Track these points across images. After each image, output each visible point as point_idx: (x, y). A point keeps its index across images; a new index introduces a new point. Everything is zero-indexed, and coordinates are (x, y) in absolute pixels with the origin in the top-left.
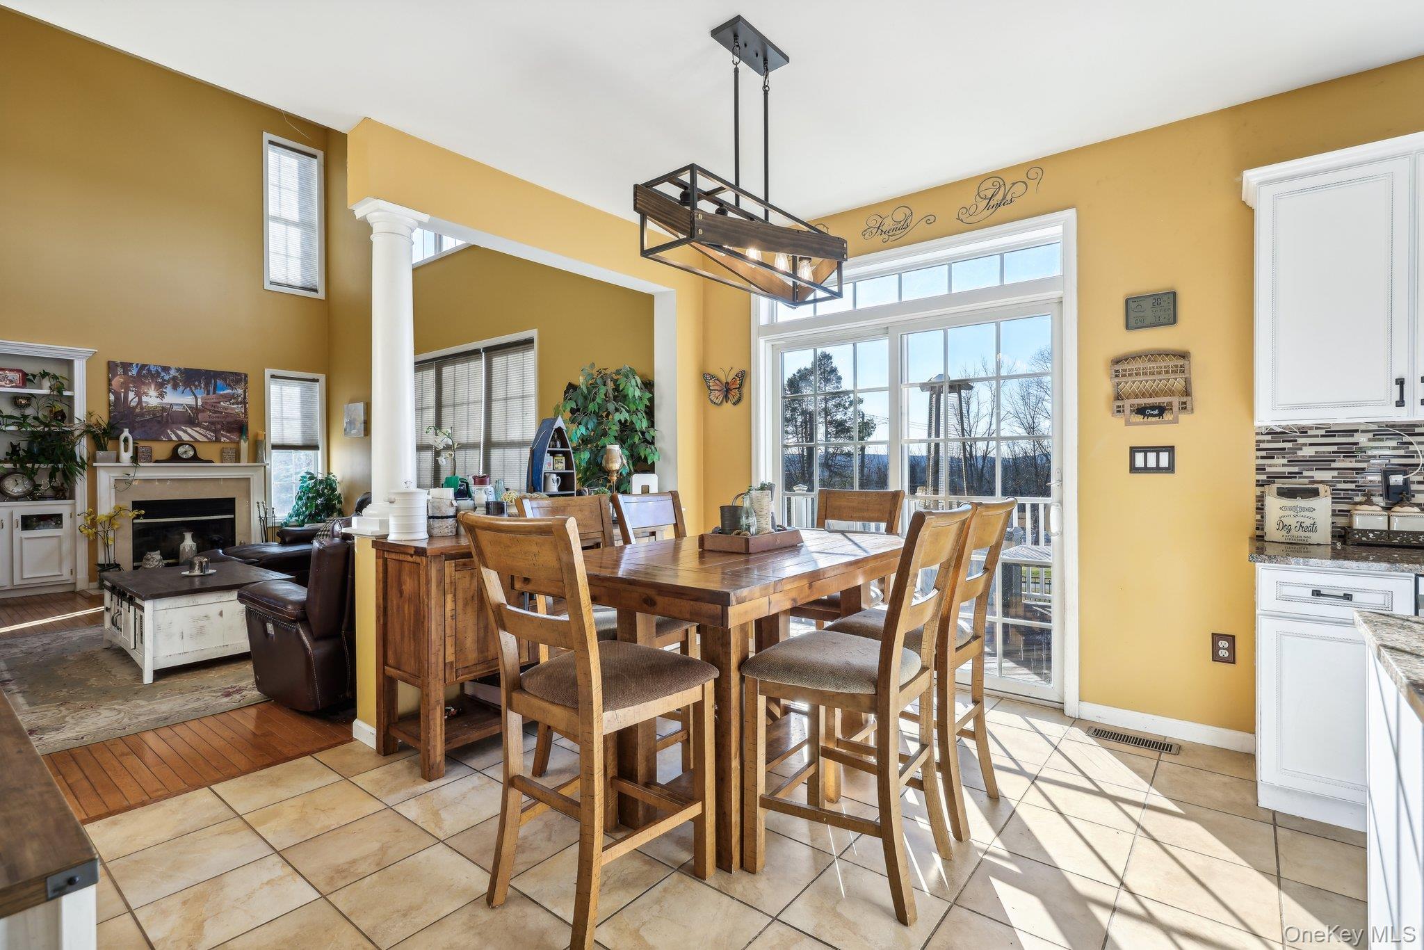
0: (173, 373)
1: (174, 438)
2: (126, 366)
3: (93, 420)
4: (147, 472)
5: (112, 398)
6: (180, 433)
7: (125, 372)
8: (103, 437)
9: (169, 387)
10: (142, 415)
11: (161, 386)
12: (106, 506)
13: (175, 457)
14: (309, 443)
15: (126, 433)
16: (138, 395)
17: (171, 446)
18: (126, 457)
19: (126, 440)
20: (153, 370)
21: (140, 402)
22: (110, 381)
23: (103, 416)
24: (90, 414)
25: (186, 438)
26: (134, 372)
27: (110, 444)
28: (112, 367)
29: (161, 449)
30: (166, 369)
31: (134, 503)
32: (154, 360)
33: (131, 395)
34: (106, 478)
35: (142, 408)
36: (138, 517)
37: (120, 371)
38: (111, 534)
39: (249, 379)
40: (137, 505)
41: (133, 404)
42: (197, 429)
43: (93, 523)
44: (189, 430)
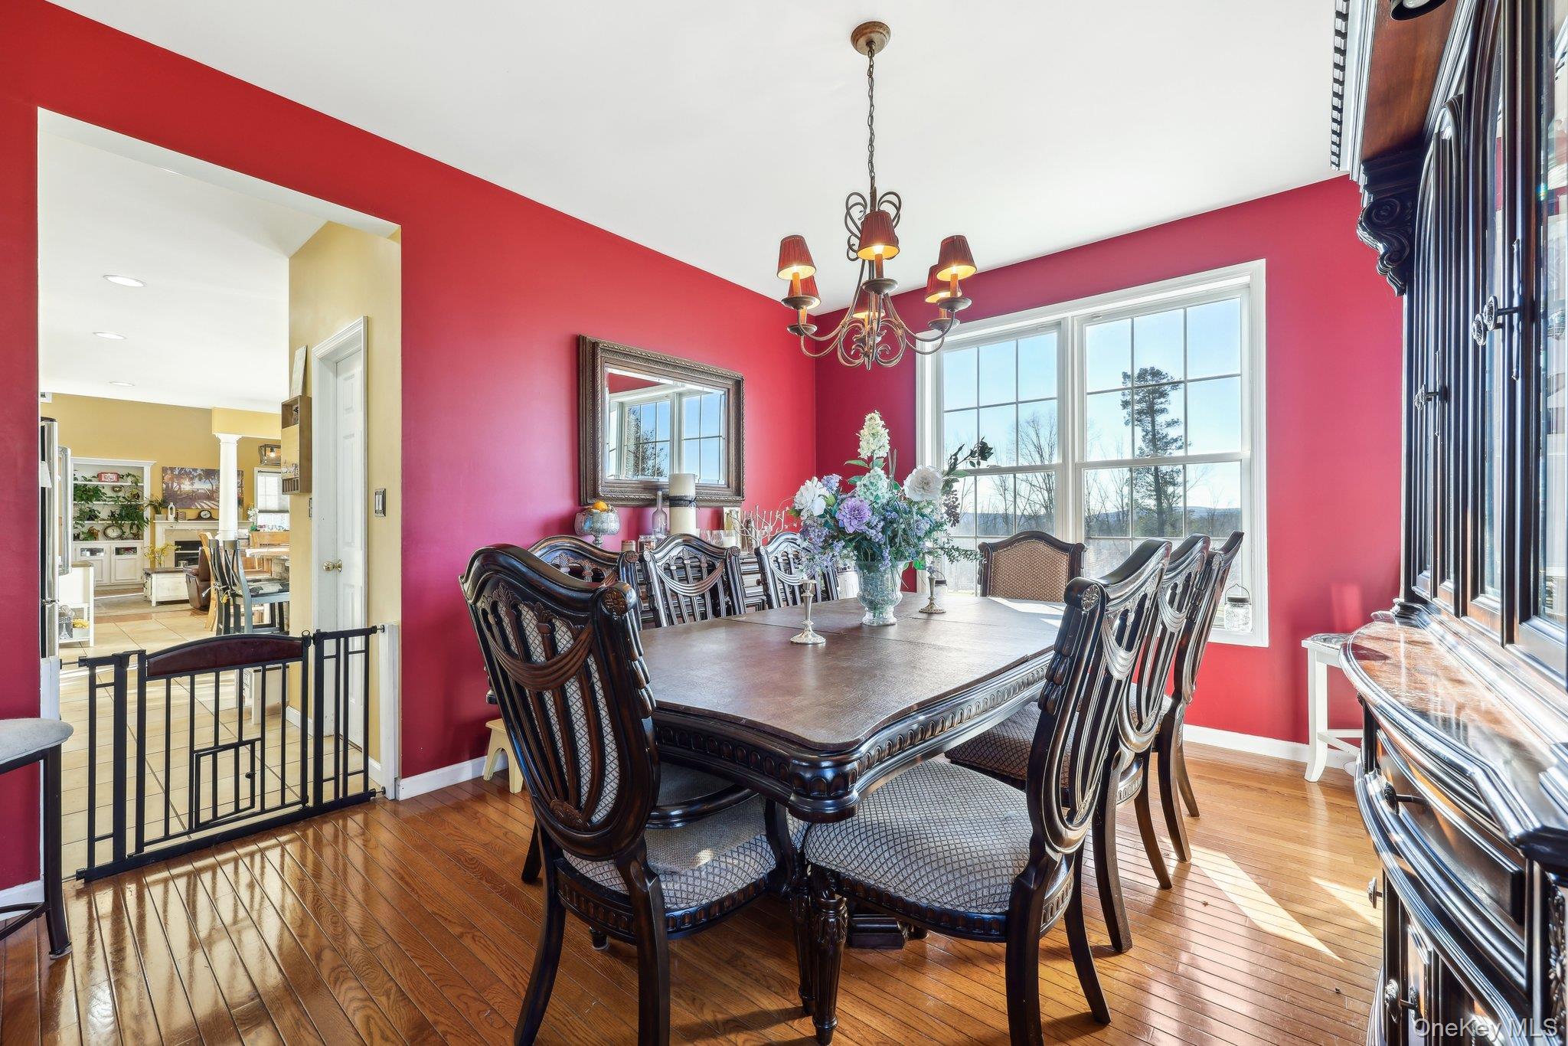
0: (199, 472)
1: (199, 507)
2: (172, 469)
3: (154, 499)
4: (182, 525)
5: (164, 486)
6: (203, 505)
7: (172, 472)
8: (158, 507)
9: (197, 479)
10: (181, 495)
11: (192, 479)
12: (160, 544)
13: (199, 518)
14: (282, 509)
15: (172, 505)
16: (179, 484)
17: (197, 511)
18: (171, 517)
19: (171, 508)
20: (188, 471)
21: (180, 488)
22: (163, 477)
23: (160, 498)
24: (152, 495)
25: (206, 507)
26: (177, 472)
27: (163, 511)
28: (164, 470)
29: (191, 513)
30: (195, 470)
31: (176, 542)
32: (188, 466)
33: (175, 484)
34: (160, 528)
35: (181, 491)
36: (177, 550)
37: (169, 472)
38: (162, 558)
39: (244, 473)
40: (177, 543)
41: (176, 489)
42: (213, 502)
43: (153, 552)
44: (207, 502)
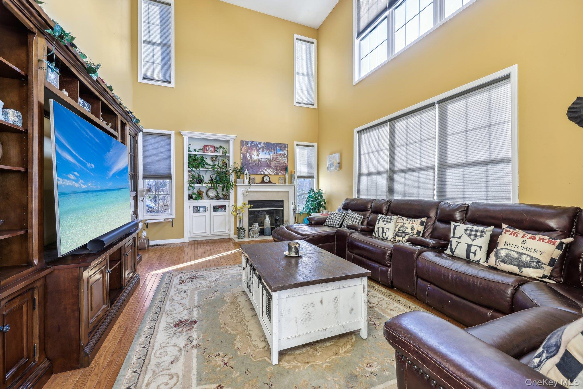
0: (262, 145)
1: (263, 173)
2: (246, 142)
3: (236, 166)
4: (254, 188)
5: (242, 156)
6: (265, 171)
7: (246, 145)
8: (239, 172)
9: (261, 151)
10: (252, 163)
11: (258, 150)
12: (240, 204)
13: (263, 182)
14: (311, 176)
15: (246, 171)
16: (251, 155)
17: (262, 176)
18: (246, 181)
19: (246, 174)
20: (255, 143)
21: (251, 158)
22: (241, 149)
23: (239, 165)
24: (235, 163)
25: (267, 173)
26: (249, 145)
27: (241, 176)
28: (242, 143)
29: (258, 179)
30: (260, 143)
32: (256, 140)
33: (248, 155)
34: (240, 190)
35: (252, 161)
36: (250, 208)
37: (244, 144)
38: (241, 215)
39: (289, 146)
40: (250, 202)
41: (249, 159)
42: (270, 169)
43: (236, 210)
44: (268, 170)
